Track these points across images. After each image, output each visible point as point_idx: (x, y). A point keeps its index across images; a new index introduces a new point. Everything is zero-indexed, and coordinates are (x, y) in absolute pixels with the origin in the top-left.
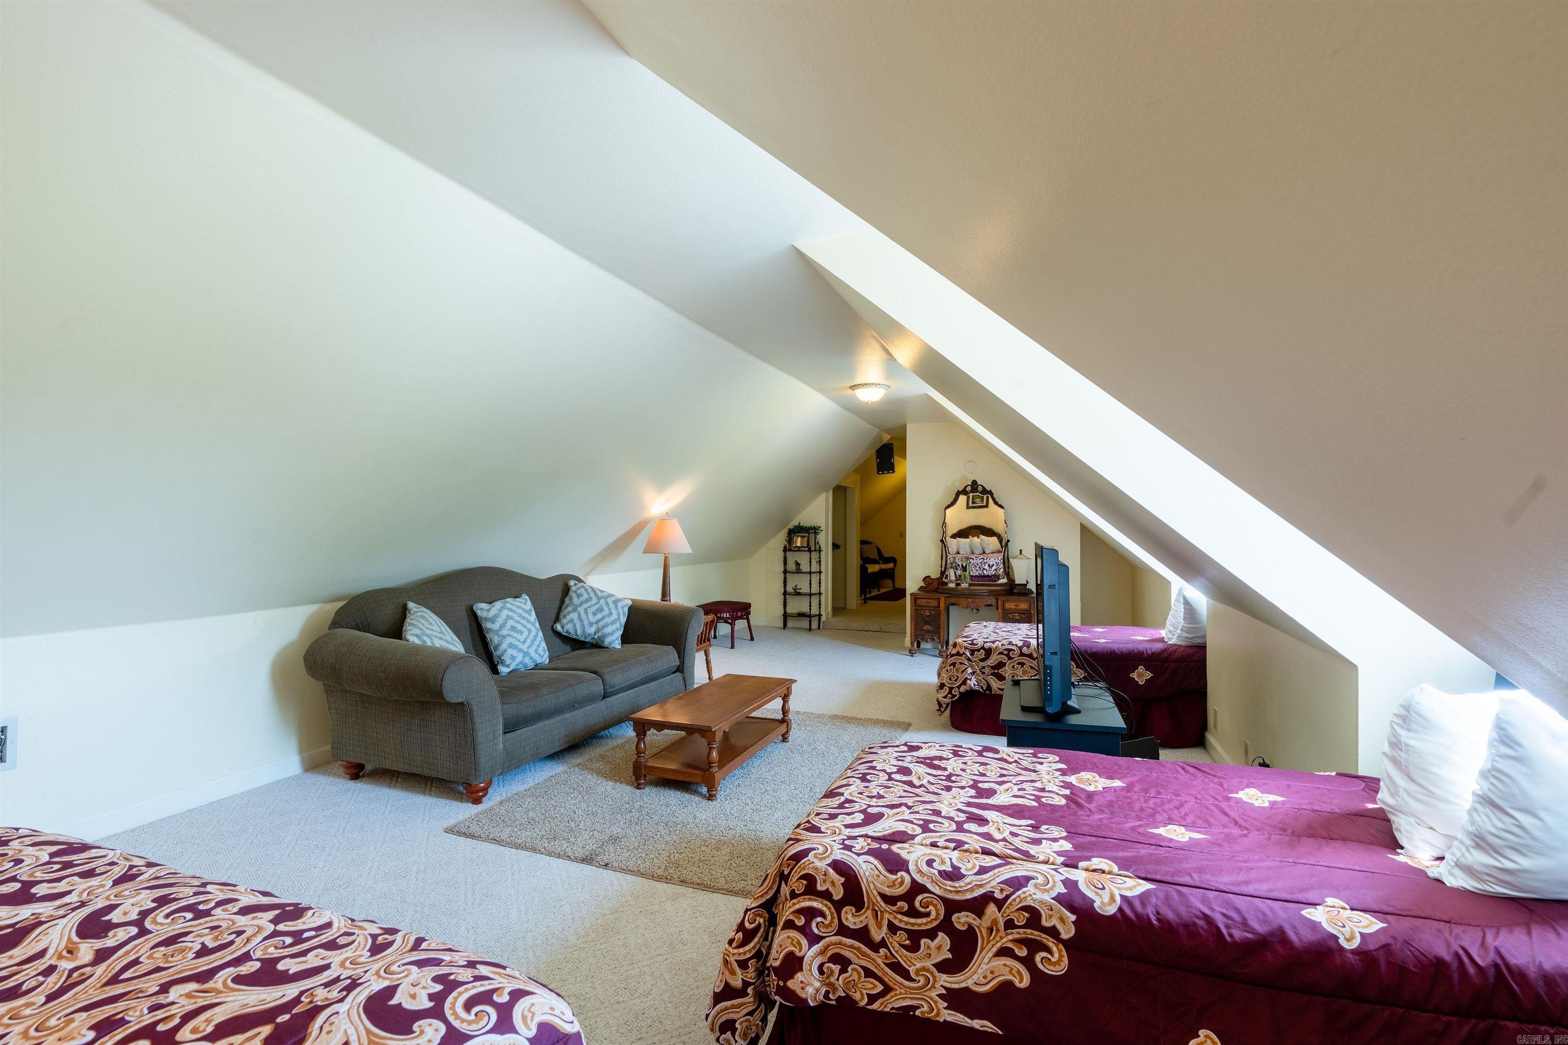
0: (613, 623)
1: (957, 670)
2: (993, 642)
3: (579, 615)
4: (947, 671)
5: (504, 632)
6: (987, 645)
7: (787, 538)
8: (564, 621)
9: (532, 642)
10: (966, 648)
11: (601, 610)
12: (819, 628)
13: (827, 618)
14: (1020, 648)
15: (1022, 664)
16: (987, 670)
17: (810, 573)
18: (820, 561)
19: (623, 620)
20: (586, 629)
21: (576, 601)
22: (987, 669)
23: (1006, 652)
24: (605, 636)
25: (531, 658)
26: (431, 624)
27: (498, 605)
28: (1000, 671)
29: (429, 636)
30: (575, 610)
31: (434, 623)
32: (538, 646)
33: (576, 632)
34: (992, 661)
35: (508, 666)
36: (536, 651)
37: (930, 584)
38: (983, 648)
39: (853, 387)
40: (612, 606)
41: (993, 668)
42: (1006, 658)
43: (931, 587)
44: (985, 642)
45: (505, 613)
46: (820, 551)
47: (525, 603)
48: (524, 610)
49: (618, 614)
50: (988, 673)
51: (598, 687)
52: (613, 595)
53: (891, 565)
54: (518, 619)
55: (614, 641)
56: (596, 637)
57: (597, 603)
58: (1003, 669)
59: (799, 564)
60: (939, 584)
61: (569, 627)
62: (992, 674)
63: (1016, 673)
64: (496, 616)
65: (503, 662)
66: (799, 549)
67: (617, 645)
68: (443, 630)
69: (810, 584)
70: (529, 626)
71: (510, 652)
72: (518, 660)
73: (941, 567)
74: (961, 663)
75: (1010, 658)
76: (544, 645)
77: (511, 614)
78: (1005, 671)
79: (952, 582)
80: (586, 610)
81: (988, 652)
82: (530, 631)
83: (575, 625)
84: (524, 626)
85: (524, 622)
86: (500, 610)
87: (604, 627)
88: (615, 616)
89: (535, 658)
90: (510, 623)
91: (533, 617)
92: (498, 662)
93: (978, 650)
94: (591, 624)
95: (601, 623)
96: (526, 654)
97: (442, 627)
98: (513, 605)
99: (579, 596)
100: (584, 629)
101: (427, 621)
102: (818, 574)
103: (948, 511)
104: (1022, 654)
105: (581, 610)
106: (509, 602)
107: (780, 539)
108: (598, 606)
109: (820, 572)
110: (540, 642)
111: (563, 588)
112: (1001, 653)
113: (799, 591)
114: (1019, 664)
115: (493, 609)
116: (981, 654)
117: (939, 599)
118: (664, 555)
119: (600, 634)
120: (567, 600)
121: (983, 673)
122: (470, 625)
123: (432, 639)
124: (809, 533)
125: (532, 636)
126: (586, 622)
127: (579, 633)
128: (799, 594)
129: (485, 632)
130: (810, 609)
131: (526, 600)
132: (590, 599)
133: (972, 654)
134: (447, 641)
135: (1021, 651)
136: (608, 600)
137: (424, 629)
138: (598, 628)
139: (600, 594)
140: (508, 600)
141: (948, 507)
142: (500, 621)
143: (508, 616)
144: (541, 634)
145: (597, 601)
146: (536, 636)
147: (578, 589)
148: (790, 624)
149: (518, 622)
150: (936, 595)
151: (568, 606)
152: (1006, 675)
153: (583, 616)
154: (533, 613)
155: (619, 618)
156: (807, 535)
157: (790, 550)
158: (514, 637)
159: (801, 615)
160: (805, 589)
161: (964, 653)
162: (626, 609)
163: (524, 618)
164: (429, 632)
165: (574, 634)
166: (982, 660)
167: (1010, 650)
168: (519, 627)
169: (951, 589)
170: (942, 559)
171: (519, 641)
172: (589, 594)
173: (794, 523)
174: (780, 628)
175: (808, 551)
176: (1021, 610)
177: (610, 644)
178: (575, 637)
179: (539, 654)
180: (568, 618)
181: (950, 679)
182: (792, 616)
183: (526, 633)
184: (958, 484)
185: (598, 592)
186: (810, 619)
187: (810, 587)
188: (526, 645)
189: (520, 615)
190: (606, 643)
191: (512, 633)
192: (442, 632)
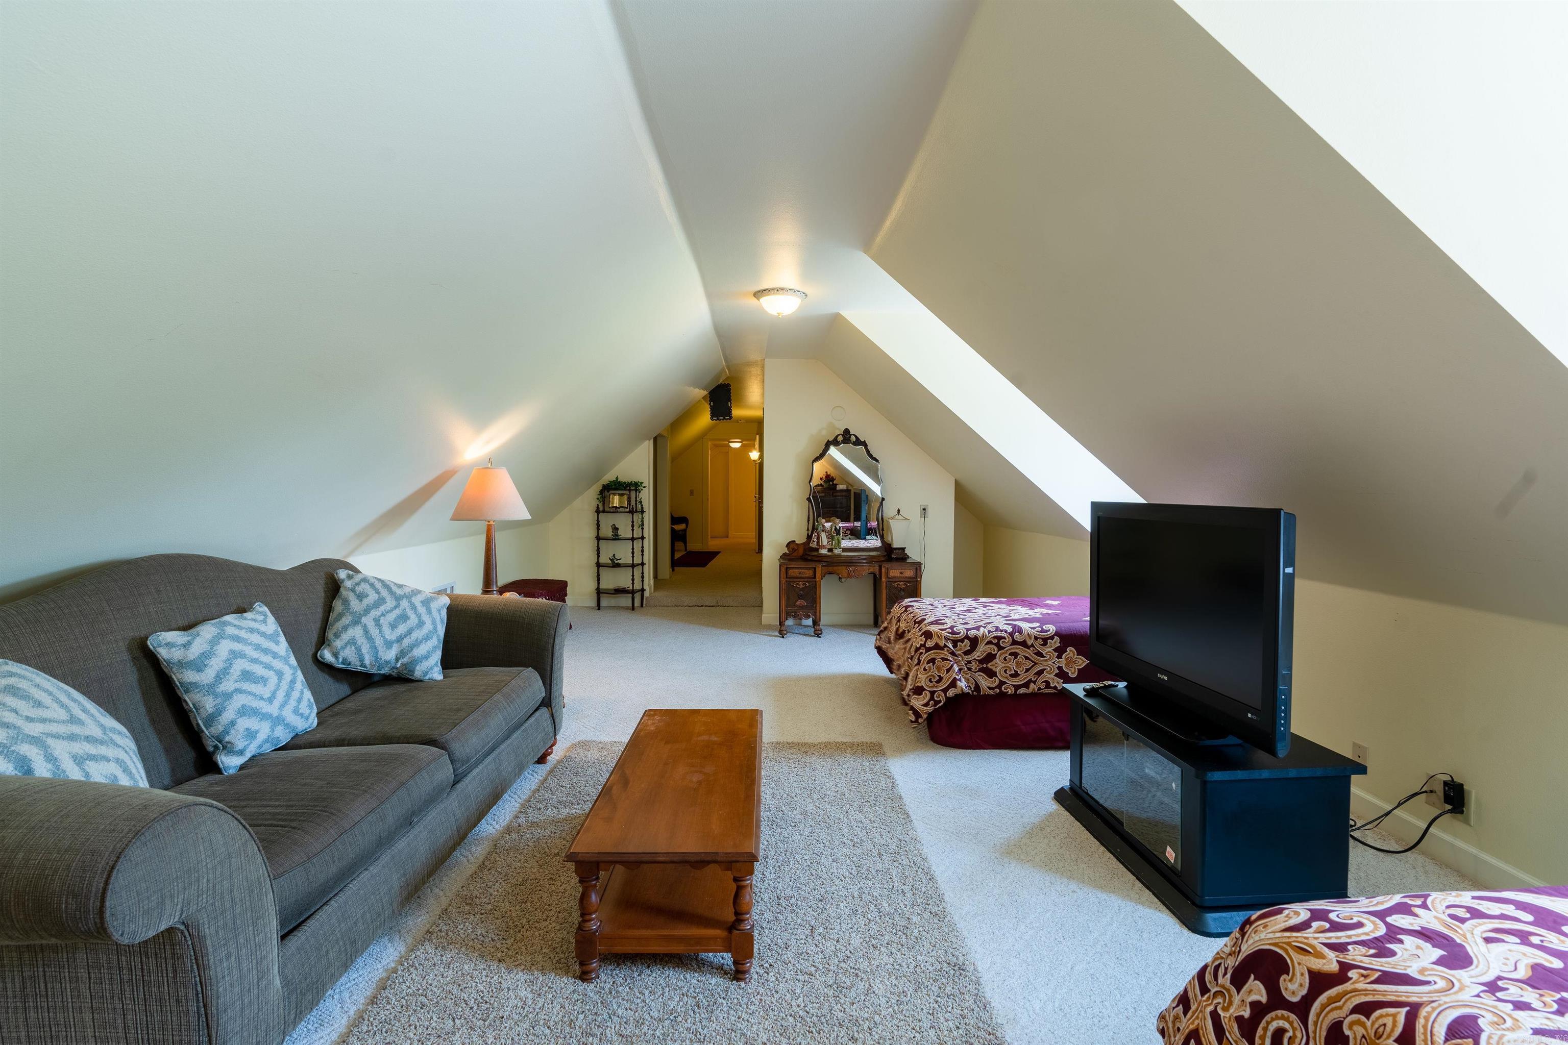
0: (427, 638)
1: (939, 669)
2: (978, 628)
3: (366, 631)
4: (925, 669)
5: (227, 686)
6: (972, 633)
7: (599, 497)
8: (338, 643)
9: (288, 695)
10: (947, 639)
11: (404, 618)
12: (642, 606)
13: (650, 594)
14: (1011, 634)
15: (1015, 655)
16: (974, 666)
17: (633, 539)
18: (643, 525)
19: (441, 631)
20: (380, 654)
21: (355, 605)
22: (973, 663)
23: (996, 641)
24: (415, 662)
25: (287, 726)
26: (38, 704)
27: (207, 631)
28: (989, 665)
29: (35, 741)
30: (356, 622)
31: (47, 700)
32: (299, 700)
33: (362, 660)
34: (978, 654)
35: (241, 753)
36: (296, 711)
37: (794, 550)
38: (967, 637)
39: (758, 294)
40: (422, 610)
41: (981, 661)
42: (996, 649)
43: (795, 554)
44: (968, 630)
45: (225, 648)
46: (642, 512)
47: (264, 622)
48: (263, 634)
49: (434, 622)
50: (976, 668)
51: (446, 772)
52: (419, 592)
53: (683, 526)
54: (255, 654)
55: (432, 668)
56: (399, 665)
57: (396, 607)
58: (993, 663)
59: (617, 529)
60: (805, 550)
61: (349, 654)
62: (980, 670)
63: (1008, 667)
64: (206, 656)
65: (228, 748)
66: (616, 510)
67: (437, 675)
68: (77, 712)
69: (633, 553)
70: (278, 664)
71: (244, 723)
72: (261, 737)
73: (808, 530)
74: (944, 659)
75: (1000, 648)
76: (308, 695)
77: (237, 647)
78: (996, 665)
79: (824, 547)
80: (377, 621)
81: (974, 642)
82: (280, 674)
83: (359, 650)
84: (268, 667)
85: (266, 659)
86: (215, 641)
87: (412, 647)
88: (428, 627)
89: (294, 724)
90: (240, 665)
91: (282, 646)
92: (216, 747)
93: (962, 641)
94: (389, 644)
95: (406, 642)
96: (278, 721)
97: (71, 704)
98: (240, 628)
99: (361, 597)
100: (377, 653)
101: (26, 697)
102: (640, 540)
103: (815, 465)
104: (1014, 642)
105: (368, 620)
106: (230, 624)
107: (588, 499)
108: (397, 612)
109: (643, 538)
110: (302, 692)
111: (326, 584)
112: (989, 643)
113: (619, 561)
114: (1011, 654)
115: (198, 640)
116: (965, 646)
117: (815, 569)
118: (487, 523)
119: (405, 660)
120: (338, 605)
121: (969, 669)
122: (141, 680)
123: (45, 747)
124: (630, 490)
125: (285, 685)
126: (379, 642)
127: (367, 662)
128: (618, 565)
129: (181, 691)
130: (633, 584)
131: (265, 615)
132: (381, 601)
133: (955, 646)
134: (89, 739)
135: (1013, 639)
136: (414, 599)
137: (20, 722)
138: (402, 650)
139: (399, 592)
140: (228, 618)
141: (817, 459)
142: (215, 665)
143: (232, 652)
144: (300, 676)
145: (394, 603)
146: (293, 682)
147: (358, 584)
148: (604, 602)
149: (255, 661)
150: (811, 565)
151: (340, 616)
152: (997, 670)
153: (374, 631)
154: (282, 639)
155: (435, 628)
156: (627, 492)
157: (604, 511)
158: (250, 693)
159: (619, 591)
160: (626, 559)
161: (945, 646)
162: (444, 613)
163: (266, 651)
164: (35, 729)
165: (358, 663)
166: (967, 653)
167: (999, 638)
168: (259, 670)
169: (825, 556)
170: (808, 521)
171: (262, 698)
172: (378, 592)
173: (609, 477)
174: (592, 608)
175: (630, 512)
176: (906, 578)
177: (426, 673)
178: (360, 669)
179: (302, 715)
180: (346, 637)
181: (930, 681)
182: (608, 592)
183: (273, 680)
184: (824, 432)
185: (394, 588)
186: (633, 595)
187: (633, 557)
188: (277, 703)
189: (258, 647)
190: (418, 674)
191: (246, 686)
192: (73, 720)
